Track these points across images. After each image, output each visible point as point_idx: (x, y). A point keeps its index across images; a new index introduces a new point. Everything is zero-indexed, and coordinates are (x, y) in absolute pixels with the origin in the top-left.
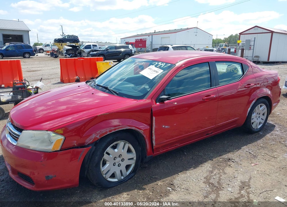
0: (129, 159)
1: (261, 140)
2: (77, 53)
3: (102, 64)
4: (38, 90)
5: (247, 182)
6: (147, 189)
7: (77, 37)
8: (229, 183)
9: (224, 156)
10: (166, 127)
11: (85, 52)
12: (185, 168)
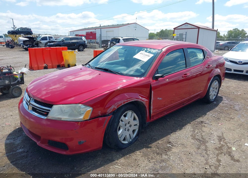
0: (134, 125)
1: (217, 107)
2: (34, 44)
3: (68, 52)
4: (23, 75)
5: (222, 136)
6: (153, 147)
7: (30, 29)
8: (209, 137)
9: (197, 120)
10: (160, 99)
11: (42, 43)
12: (174, 130)
